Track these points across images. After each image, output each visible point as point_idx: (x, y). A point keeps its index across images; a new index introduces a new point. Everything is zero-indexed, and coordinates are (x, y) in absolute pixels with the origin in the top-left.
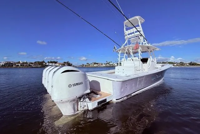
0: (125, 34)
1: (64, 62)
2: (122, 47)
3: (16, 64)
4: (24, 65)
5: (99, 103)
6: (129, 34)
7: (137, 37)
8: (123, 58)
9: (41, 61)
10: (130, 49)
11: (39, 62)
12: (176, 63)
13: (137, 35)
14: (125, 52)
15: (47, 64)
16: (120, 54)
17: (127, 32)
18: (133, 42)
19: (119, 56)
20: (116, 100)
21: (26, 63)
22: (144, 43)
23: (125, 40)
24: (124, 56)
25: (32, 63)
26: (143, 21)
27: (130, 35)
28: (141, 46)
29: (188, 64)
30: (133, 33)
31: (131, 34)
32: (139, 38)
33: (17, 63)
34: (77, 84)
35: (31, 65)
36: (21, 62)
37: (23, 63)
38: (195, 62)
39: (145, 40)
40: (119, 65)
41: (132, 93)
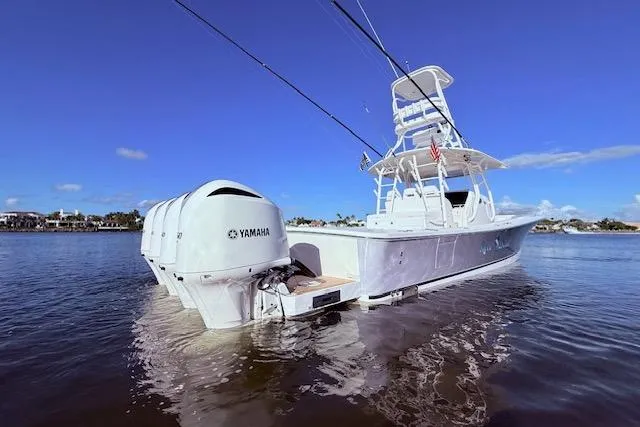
0: (397, 118)
2: (389, 156)
3: (47, 221)
4: (71, 224)
5: (317, 301)
6: (406, 120)
7: (430, 126)
8: (391, 188)
9: (127, 211)
10: (410, 162)
11: (119, 215)
12: (557, 223)
13: (431, 120)
14: (397, 171)
16: (380, 177)
17: (400, 113)
18: (419, 144)
19: (379, 183)
20: (370, 298)
21: (80, 217)
22: (453, 145)
23: (396, 138)
24: (395, 185)
25: (98, 219)
26: (449, 80)
27: (412, 122)
28: (444, 152)
29: (595, 226)
30: (420, 114)
31: (414, 117)
32: (439, 131)
33: (49, 218)
34: (253, 232)
35: (95, 223)
36: (62, 215)
37: (69, 218)
38: (618, 219)
39: (457, 136)
40: (378, 210)
41: (419, 285)
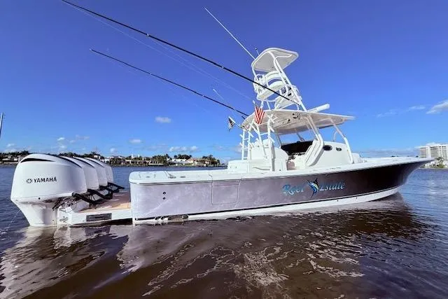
1: (204, 157)
4: (136, 162)
11: (159, 157)
14: (250, 129)
15: (173, 160)
16: (244, 133)
19: (243, 137)
20: (135, 219)
21: (140, 158)
25: (148, 159)
33: (127, 159)
34: (43, 180)
35: (147, 161)
36: (133, 157)
37: (135, 159)
40: (243, 157)
41: (190, 215)
